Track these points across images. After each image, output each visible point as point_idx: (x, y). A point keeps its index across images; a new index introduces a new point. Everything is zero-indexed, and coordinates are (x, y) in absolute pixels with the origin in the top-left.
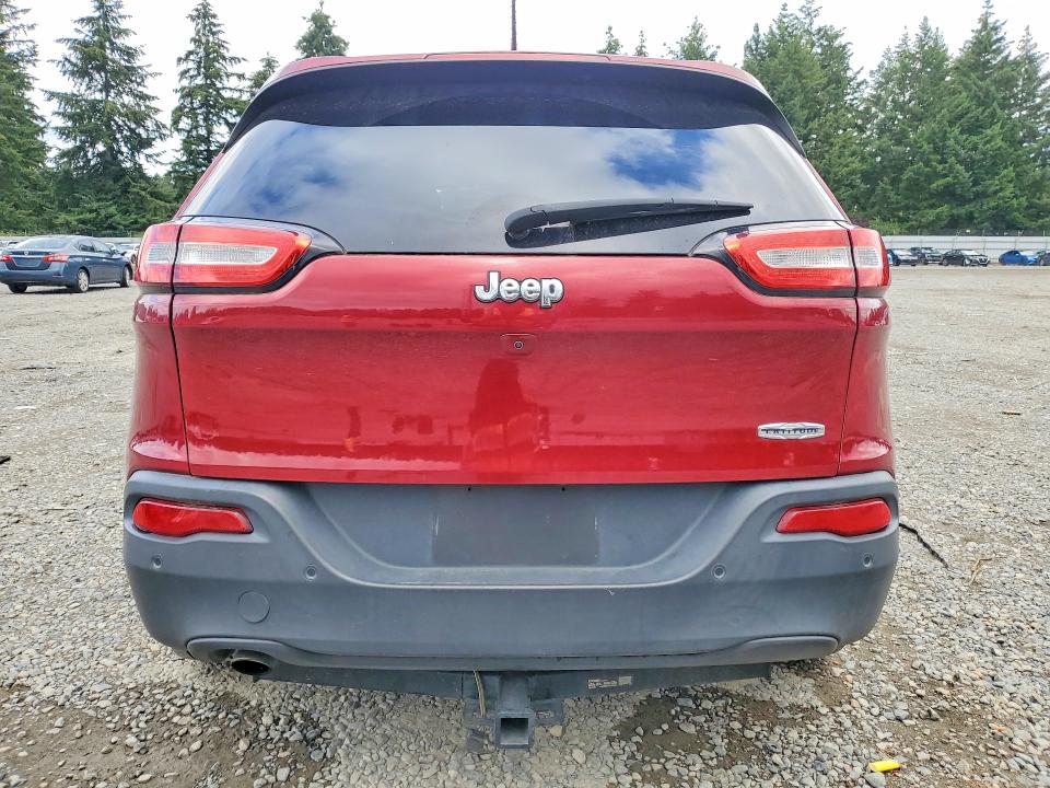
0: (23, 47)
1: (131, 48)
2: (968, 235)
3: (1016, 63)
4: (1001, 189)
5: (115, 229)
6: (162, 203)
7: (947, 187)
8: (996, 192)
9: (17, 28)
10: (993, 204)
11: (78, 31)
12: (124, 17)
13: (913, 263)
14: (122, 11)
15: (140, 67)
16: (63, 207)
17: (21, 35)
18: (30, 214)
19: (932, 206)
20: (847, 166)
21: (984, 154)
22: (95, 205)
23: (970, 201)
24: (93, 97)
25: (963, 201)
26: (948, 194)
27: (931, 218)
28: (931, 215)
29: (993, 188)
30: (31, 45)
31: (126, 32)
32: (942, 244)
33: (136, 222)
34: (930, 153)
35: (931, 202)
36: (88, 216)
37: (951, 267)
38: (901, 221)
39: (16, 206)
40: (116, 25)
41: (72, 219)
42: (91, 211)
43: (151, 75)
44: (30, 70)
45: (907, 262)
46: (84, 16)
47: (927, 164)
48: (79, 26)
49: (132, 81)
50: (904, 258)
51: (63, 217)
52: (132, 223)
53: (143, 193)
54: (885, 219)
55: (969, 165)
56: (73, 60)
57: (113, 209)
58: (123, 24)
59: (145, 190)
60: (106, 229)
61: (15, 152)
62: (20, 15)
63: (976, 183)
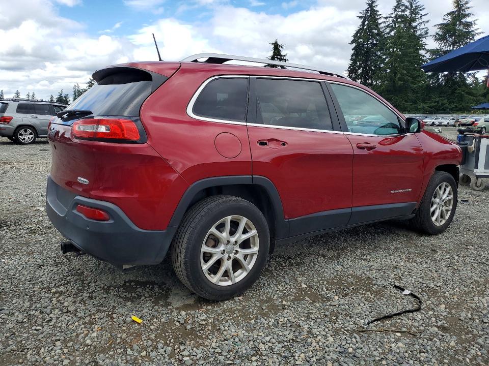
0: (422, 31)
1: (469, 22)
5: (445, 110)
6: (472, 97)
9: (421, 23)
11: (445, 19)
12: (468, 8)
14: (468, 6)
15: (472, 31)
16: (424, 101)
17: (422, 26)
18: (411, 105)
22: (437, 99)
24: (446, 49)
30: (426, 29)
31: (468, 15)
33: (456, 107)
36: (433, 104)
39: (406, 101)
40: (464, 13)
41: (426, 106)
42: (435, 102)
43: (478, 34)
44: (424, 40)
46: (449, 12)
48: (445, 17)
49: (467, 38)
51: (422, 105)
52: (454, 108)
53: (463, 93)
56: (440, 33)
57: (445, 101)
58: (467, 12)
59: (464, 91)
60: (441, 110)
61: (409, 78)
62: (424, 17)
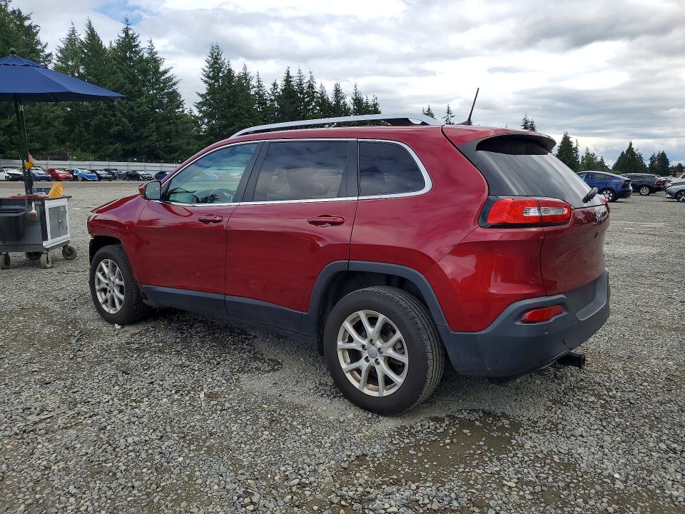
2: (136, 161)
3: (147, 61)
4: (150, 135)
7: (119, 132)
8: (147, 137)
10: (146, 144)
13: (109, 179)
19: (111, 143)
20: (53, 112)
21: (139, 113)
23: (133, 141)
25: (129, 141)
26: (120, 137)
27: (111, 151)
28: (111, 148)
29: (145, 134)
32: (123, 167)
34: (105, 110)
35: (110, 140)
37: (131, 182)
38: (93, 152)
45: (106, 178)
47: (105, 116)
50: (104, 176)
54: (83, 150)
55: (131, 119)
63: (135, 131)
